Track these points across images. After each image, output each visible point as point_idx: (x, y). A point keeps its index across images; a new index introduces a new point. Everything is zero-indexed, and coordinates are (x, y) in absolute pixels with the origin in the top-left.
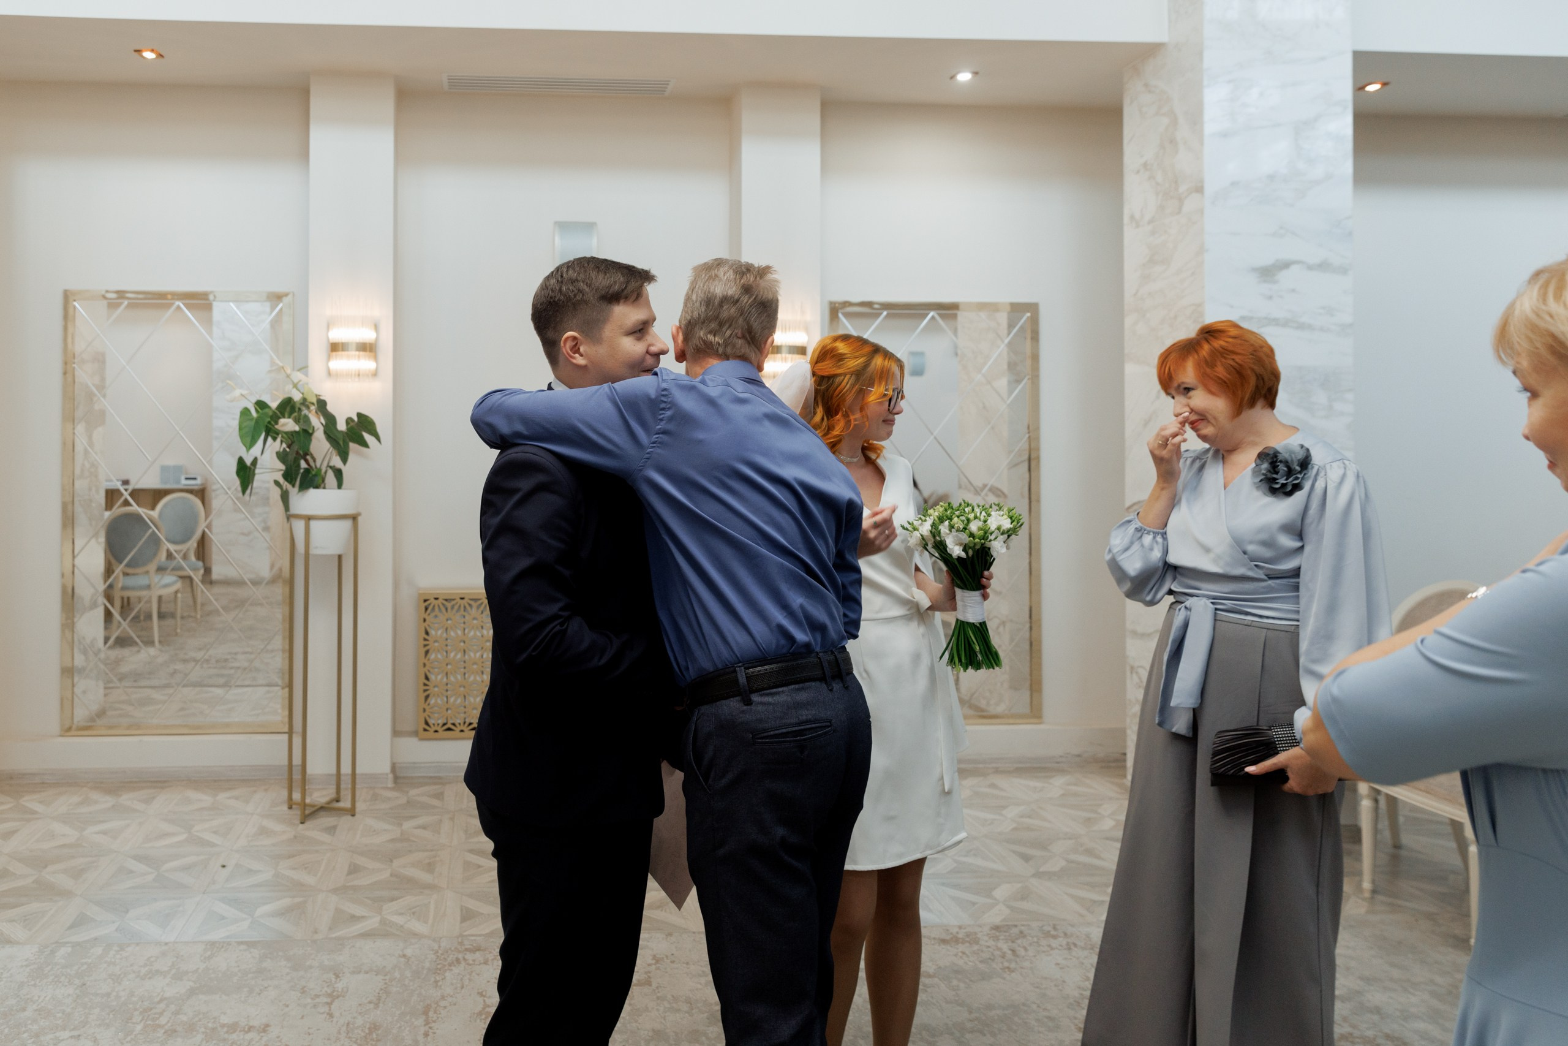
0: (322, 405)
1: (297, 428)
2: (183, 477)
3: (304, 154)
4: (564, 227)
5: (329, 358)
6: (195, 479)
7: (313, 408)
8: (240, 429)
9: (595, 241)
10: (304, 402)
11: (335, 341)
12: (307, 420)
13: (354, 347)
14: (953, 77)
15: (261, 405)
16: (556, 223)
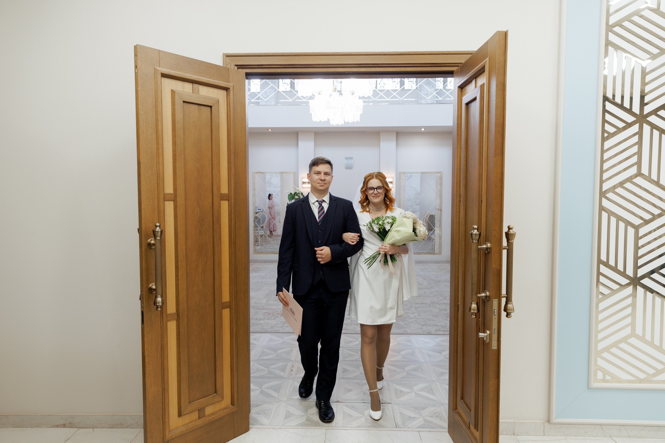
0: (302, 194)
1: (298, 198)
2: (257, 209)
3: (297, 145)
4: (347, 158)
5: (302, 185)
6: (260, 210)
7: (300, 194)
8: (288, 198)
9: (352, 161)
10: (299, 193)
11: (304, 182)
12: (299, 196)
13: (307, 183)
14: (421, 129)
15: (291, 193)
16: (345, 158)
